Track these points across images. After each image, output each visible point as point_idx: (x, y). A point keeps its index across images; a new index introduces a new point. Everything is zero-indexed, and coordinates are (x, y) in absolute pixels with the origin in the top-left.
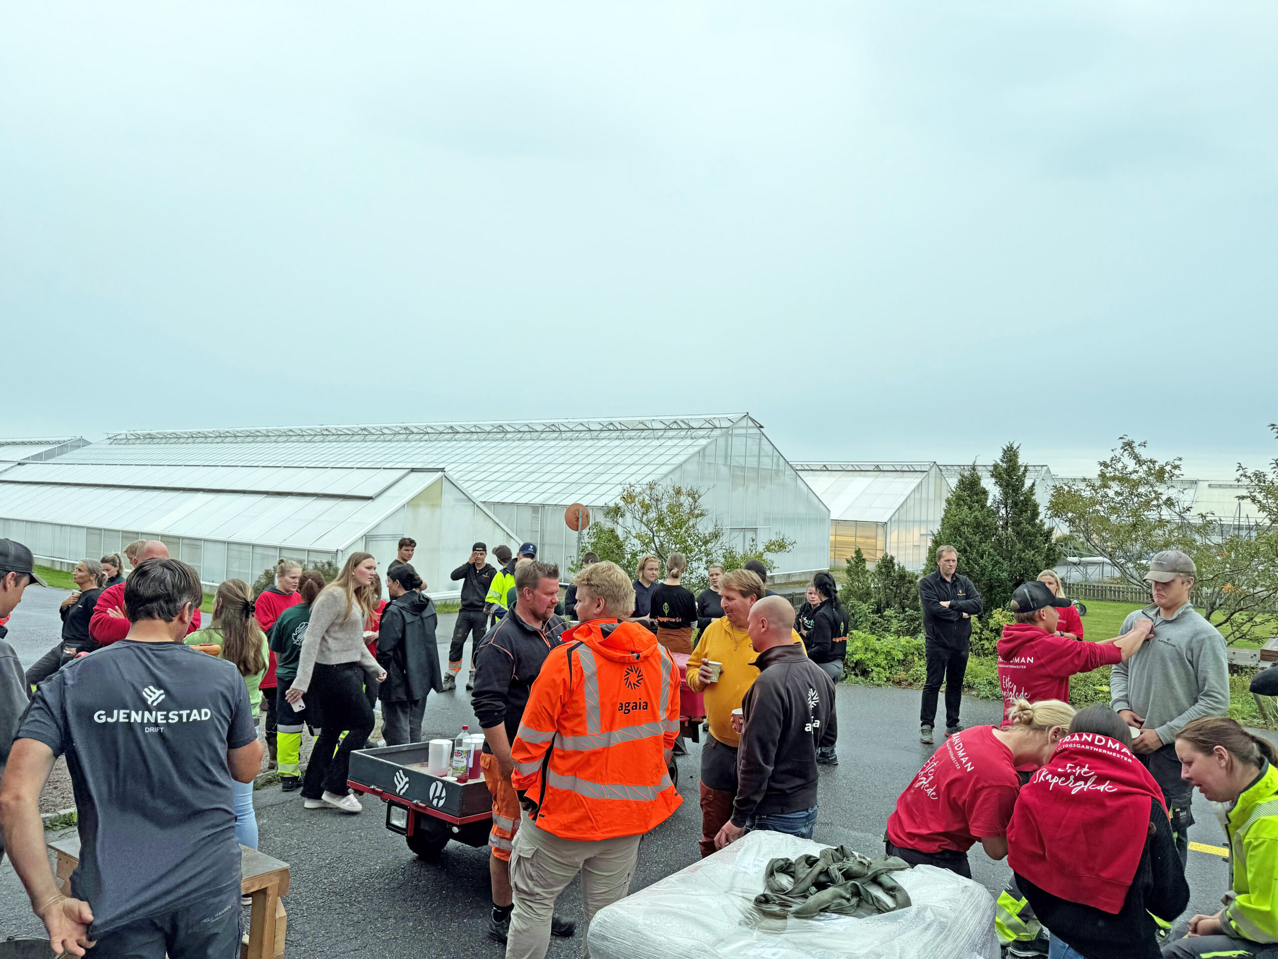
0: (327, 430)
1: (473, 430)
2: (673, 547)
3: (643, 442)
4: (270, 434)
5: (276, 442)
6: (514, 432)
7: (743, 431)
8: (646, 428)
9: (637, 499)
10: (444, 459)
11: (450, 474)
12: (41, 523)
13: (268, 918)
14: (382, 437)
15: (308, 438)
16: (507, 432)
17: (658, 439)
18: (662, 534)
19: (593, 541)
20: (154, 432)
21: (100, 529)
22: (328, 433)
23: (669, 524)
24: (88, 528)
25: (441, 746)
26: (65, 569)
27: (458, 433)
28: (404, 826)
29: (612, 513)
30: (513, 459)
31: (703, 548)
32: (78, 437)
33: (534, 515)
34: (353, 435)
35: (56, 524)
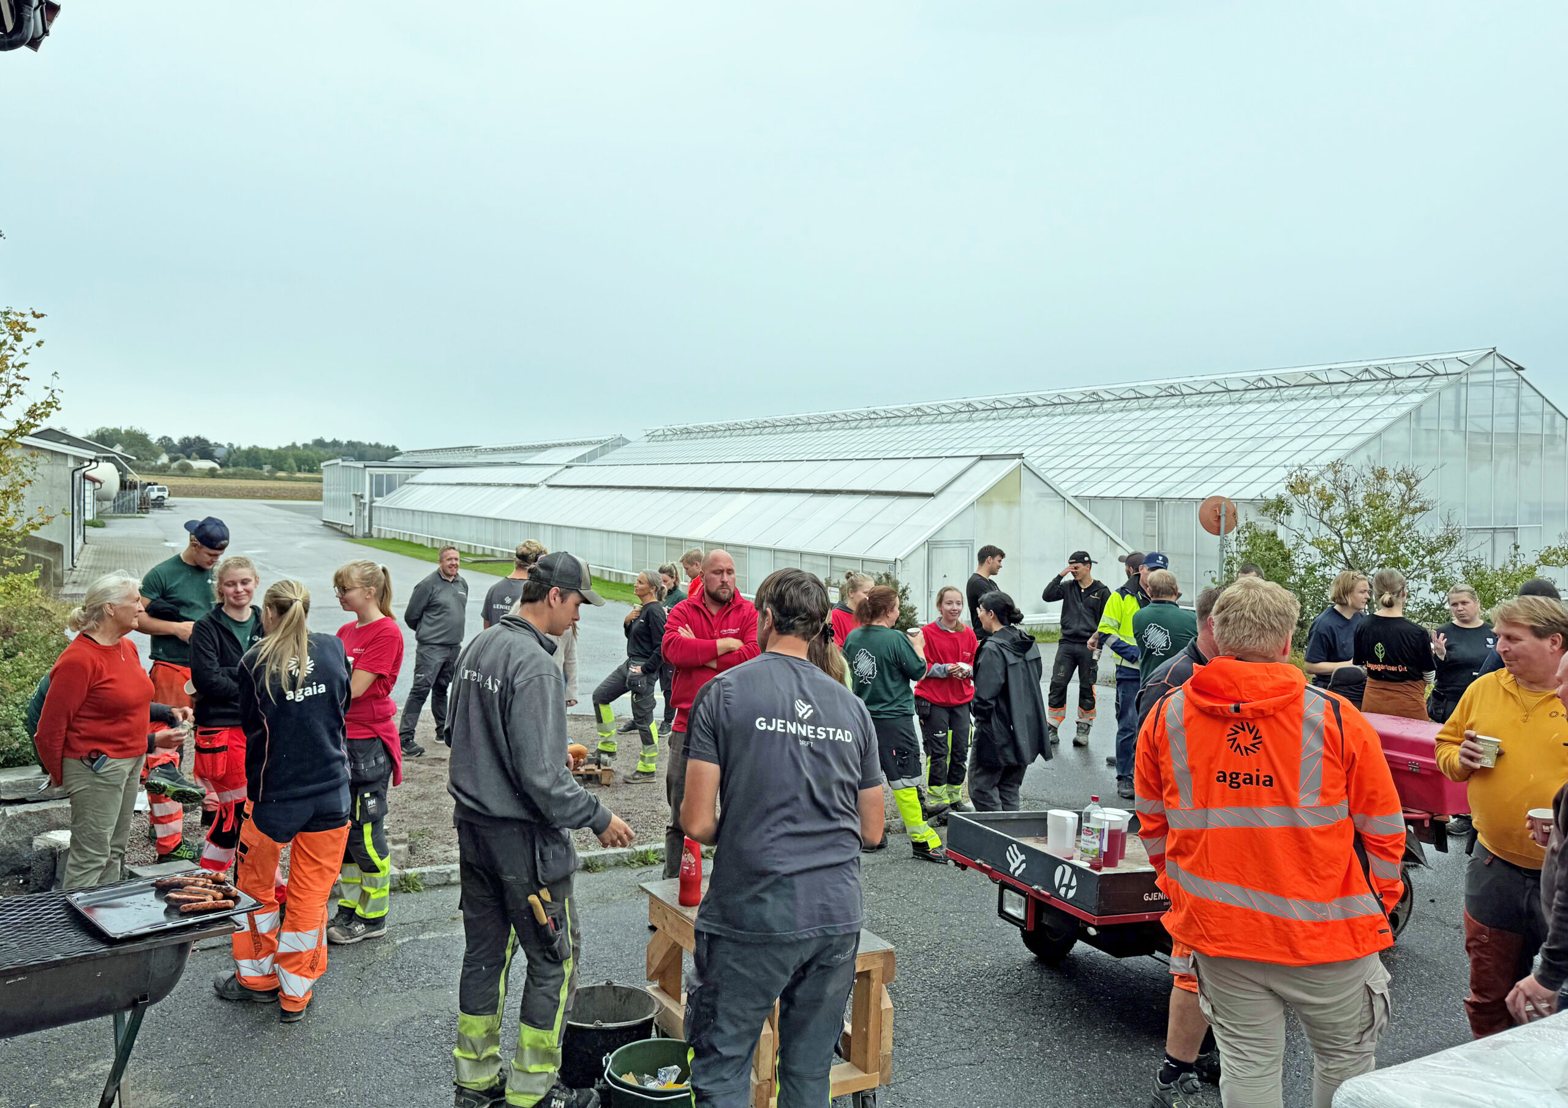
0: (874, 412)
1: (1056, 401)
2: (1375, 557)
3: (1313, 404)
4: (811, 421)
5: (818, 430)
6: (1115, 400)
7: (1488, 377)
8: (1318, 382)
9: (1312, 488)
10: (1018, 441)
11: (1028, 460)
12: (590, 529)
13: (872, 1007)
14: (940, 417)
15: (854, 424)
16: (1103, 401)
17: (1338, 397)
18: (1355, 539)
19: (1243, 549)
20: (690, 426)
21: (645, 536)
22: (875, 416)
23: (1367, 523)
24: (634, 535)
25: (1064, 819)
26: (613, 580)
27: (1036, 406)
28: (1022, 917)
29: (1273, 510)
30: (1114, 437)
31: (1427, 560)
32: (618, 436)
33: (1149, 513)
34: (905, 417)
35: (603, 531)
